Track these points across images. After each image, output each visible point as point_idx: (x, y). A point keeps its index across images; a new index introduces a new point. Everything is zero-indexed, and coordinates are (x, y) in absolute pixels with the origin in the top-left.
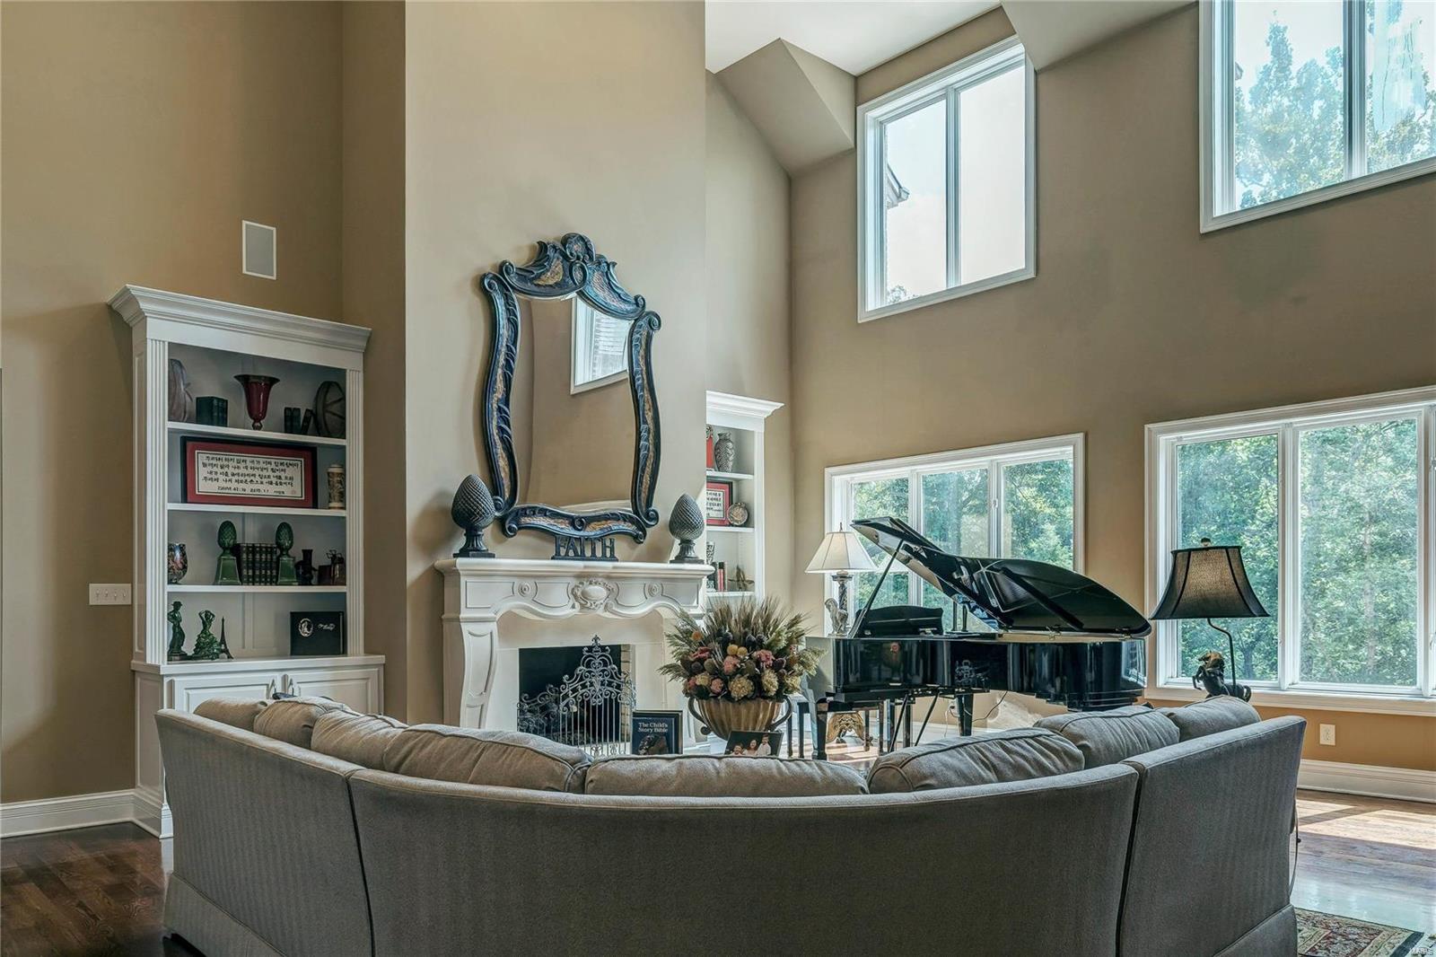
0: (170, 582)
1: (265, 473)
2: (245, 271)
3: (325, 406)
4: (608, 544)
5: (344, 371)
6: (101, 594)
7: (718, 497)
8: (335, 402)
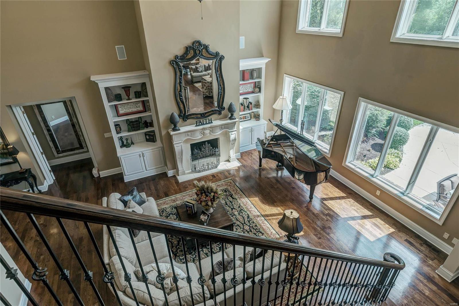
0: (117, 133)
1: (133, 106)
2: (119, 59)
3: (143, 90)
4: (210, 119)
5: (145, 83)
6: (106, 135)
7: (251, 86)
8: (145, 89)
